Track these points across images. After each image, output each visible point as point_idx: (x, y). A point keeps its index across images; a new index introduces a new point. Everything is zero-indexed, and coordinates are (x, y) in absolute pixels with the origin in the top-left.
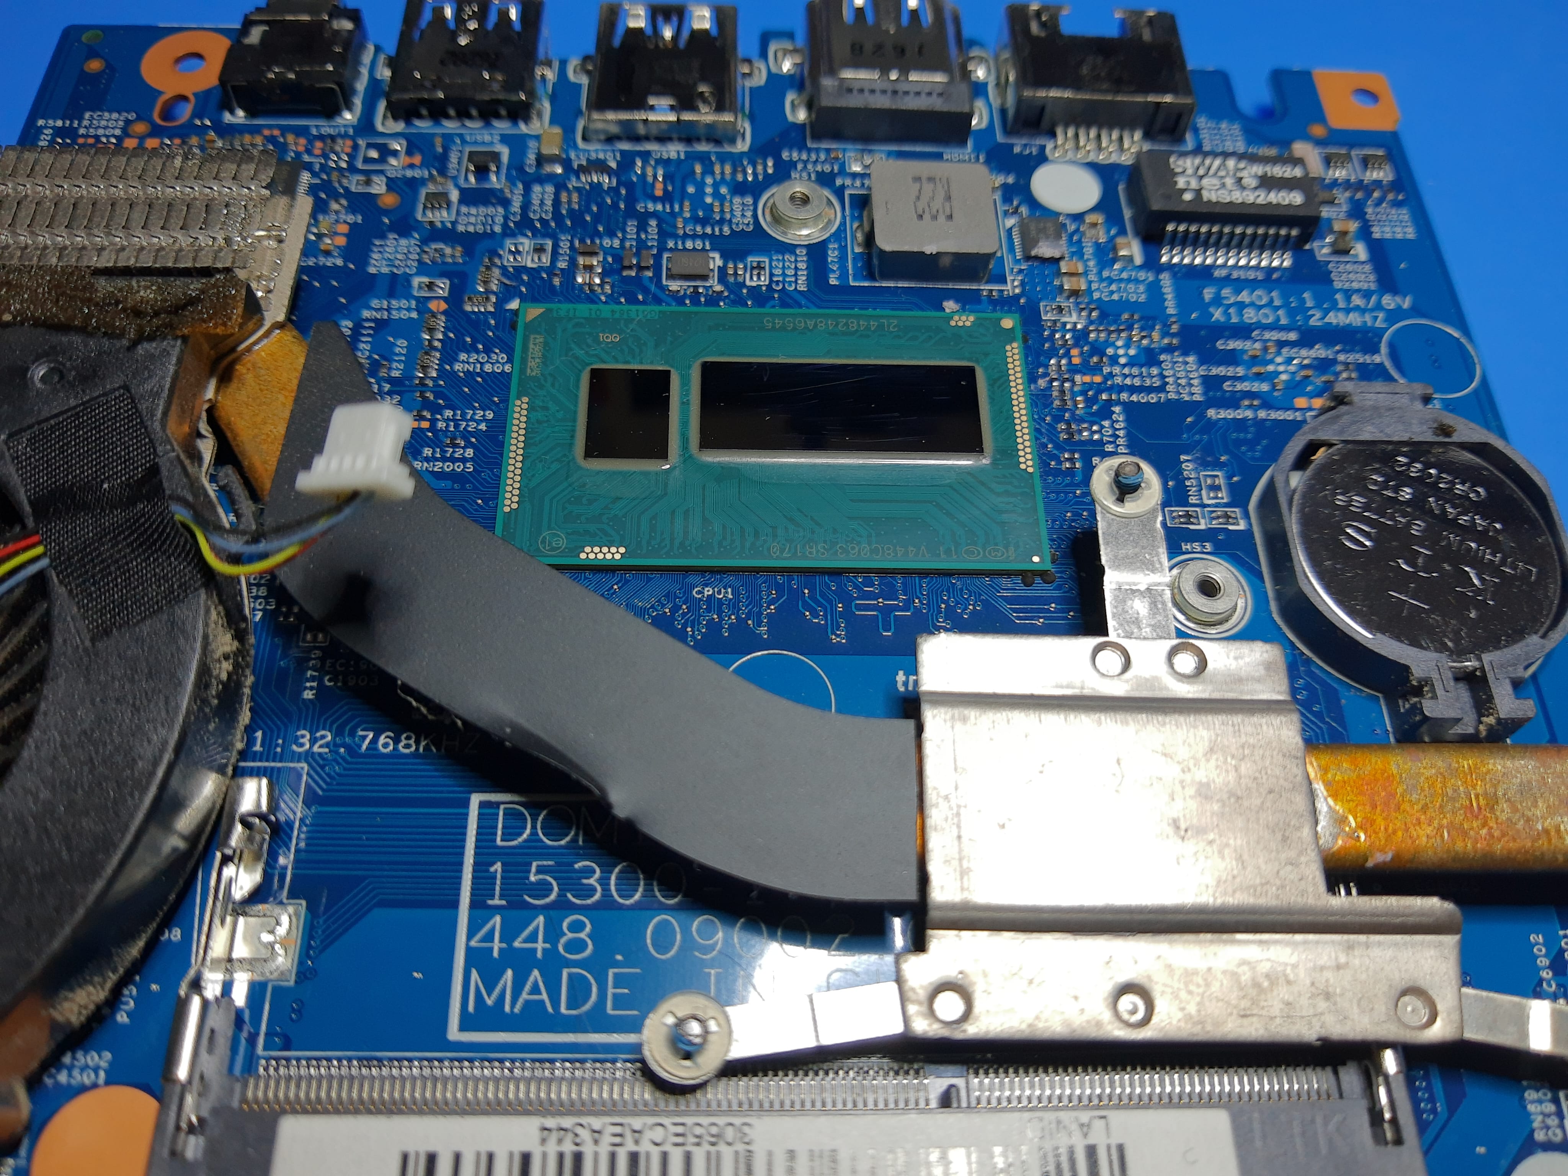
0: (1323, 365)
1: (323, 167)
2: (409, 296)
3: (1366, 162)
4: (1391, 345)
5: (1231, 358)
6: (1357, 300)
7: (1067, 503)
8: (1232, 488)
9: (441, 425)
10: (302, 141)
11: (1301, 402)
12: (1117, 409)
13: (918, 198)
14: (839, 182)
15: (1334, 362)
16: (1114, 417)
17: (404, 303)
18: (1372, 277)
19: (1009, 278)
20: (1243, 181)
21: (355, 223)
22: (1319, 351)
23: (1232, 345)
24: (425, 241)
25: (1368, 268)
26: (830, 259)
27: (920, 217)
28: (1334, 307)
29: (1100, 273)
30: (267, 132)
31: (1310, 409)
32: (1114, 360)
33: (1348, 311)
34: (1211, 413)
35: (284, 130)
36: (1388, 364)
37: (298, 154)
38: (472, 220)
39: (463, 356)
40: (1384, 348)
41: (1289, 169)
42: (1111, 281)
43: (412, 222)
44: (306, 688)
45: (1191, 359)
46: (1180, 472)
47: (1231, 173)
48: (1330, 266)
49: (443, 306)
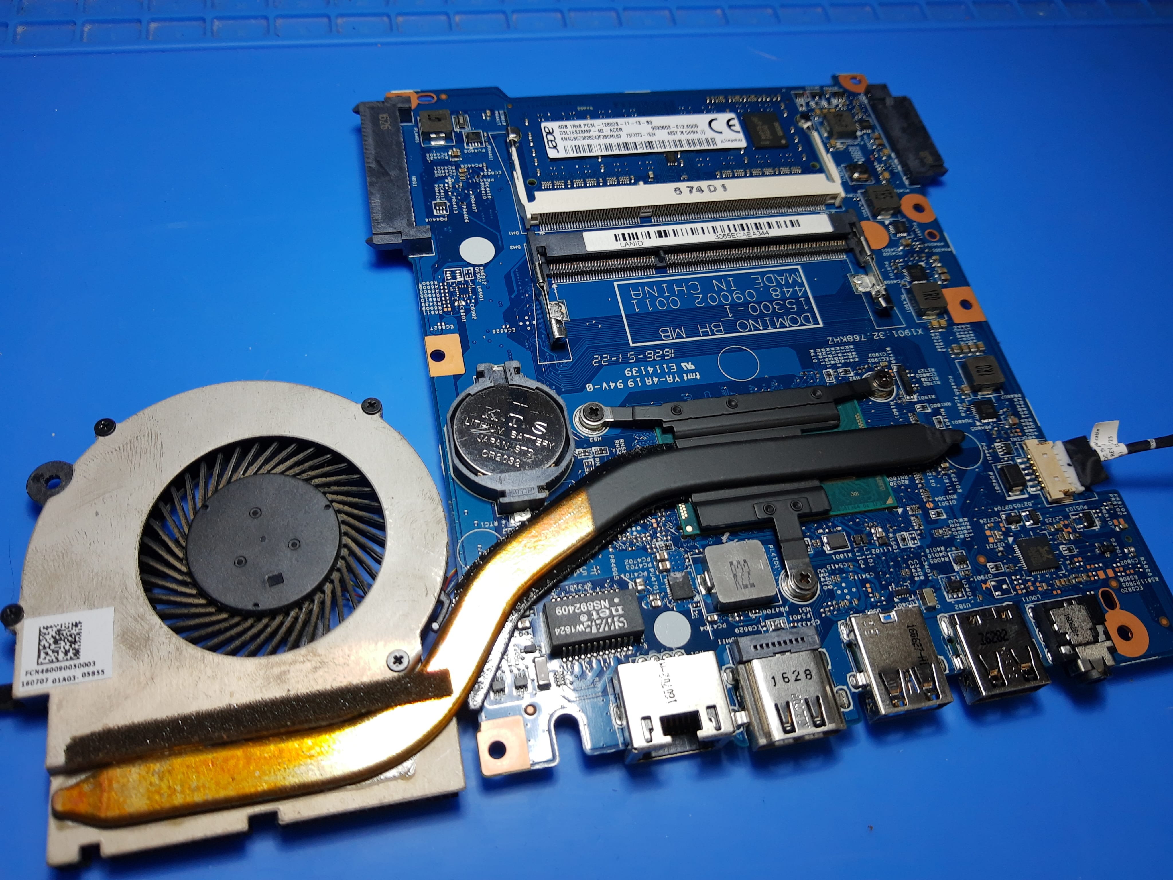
1: (1021, 575)
2: (943, 508)
8: (581, 468)
10: (1041, 590)
14: (787, 609)
17: (943, 504)
19: (691, 563)
20: (586, 619)
21: (988, 544)
26: (777, 559)
27: (745, 561)
29: (649, 572)
30: (1060, 594)
38: (941, 554)
39: (906, 482)
42: (643, 570)
43: (965, 548)
47: (593, 624)
49: (927, 506)
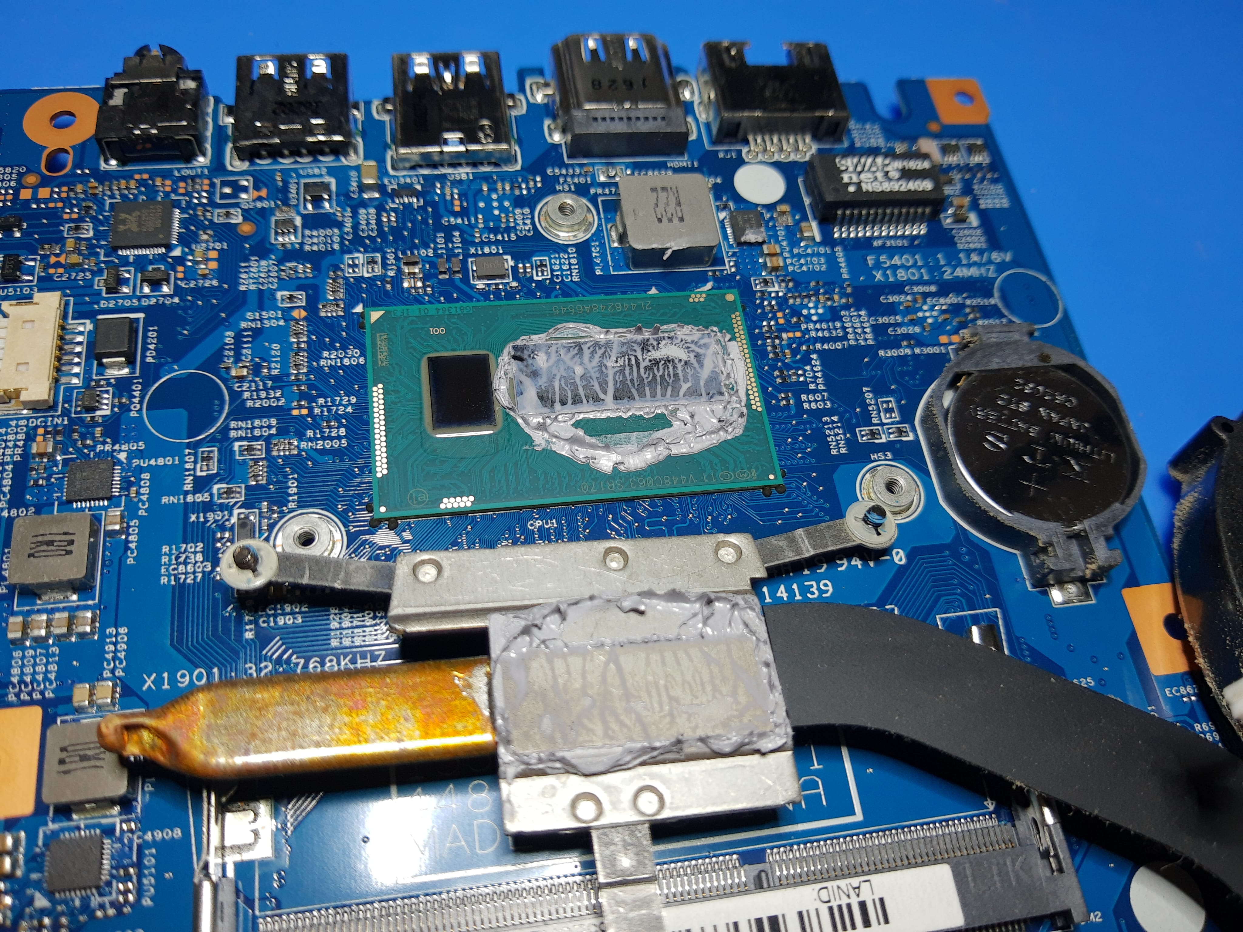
0: (956, 309)
1: (189, 203)
2: (276, 308)
3: (971, 150)
4: (1002, 290)
5: (891, 309)
6: (975, 258)
7: (787, 431)
8: (901, 408)
9: (317, 411)
10: (168, 182)
11: (944, 339)
12: (814, 356)
13: (657, 205)
14: (592, 191)
15: (963, 306)
16: (813, 362)
17: (272, 314)
18: (983, 239)
19: (726, 260)
20: (890, 174)
21: (222, 249)
22: (953, 299)
23: (892, 299)
24: (281, 261)
25: (979, 232)
26: (594, 255)
27: (660, 220)
28: (959, 264)
29: (791, 251)
30: (137, 177)
31: (951, 344)
32: (808, 318)
33: (969, 266)
34: (881, 353)
35: (153, 174)
36: (1000, 305)
37: (167, 194)
38: (315, 240)
39: (325, 354)
40: (996, 294)
41: (920, 163)
42: (799, 256)
43: (268, 246)
44: (246, 630)
45: (863, 313)
46: (865, 399)
47: (880, 168)
48: (954, 231)
49: (304, 314)
